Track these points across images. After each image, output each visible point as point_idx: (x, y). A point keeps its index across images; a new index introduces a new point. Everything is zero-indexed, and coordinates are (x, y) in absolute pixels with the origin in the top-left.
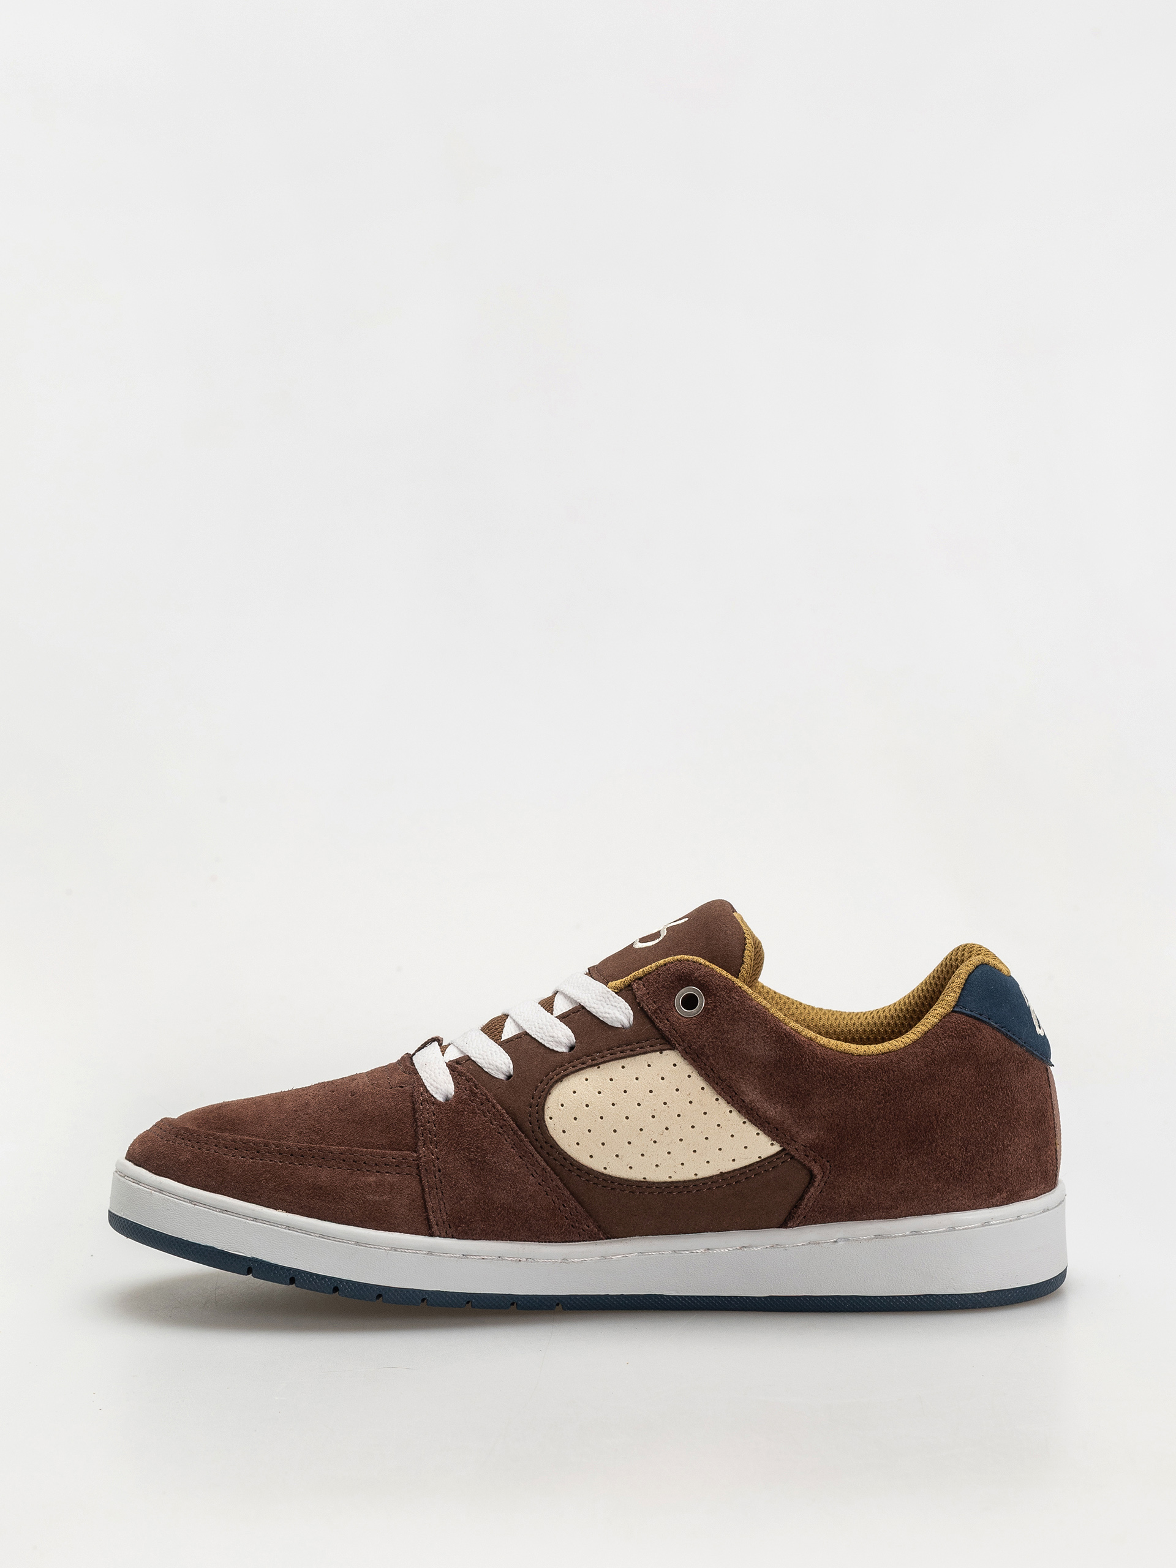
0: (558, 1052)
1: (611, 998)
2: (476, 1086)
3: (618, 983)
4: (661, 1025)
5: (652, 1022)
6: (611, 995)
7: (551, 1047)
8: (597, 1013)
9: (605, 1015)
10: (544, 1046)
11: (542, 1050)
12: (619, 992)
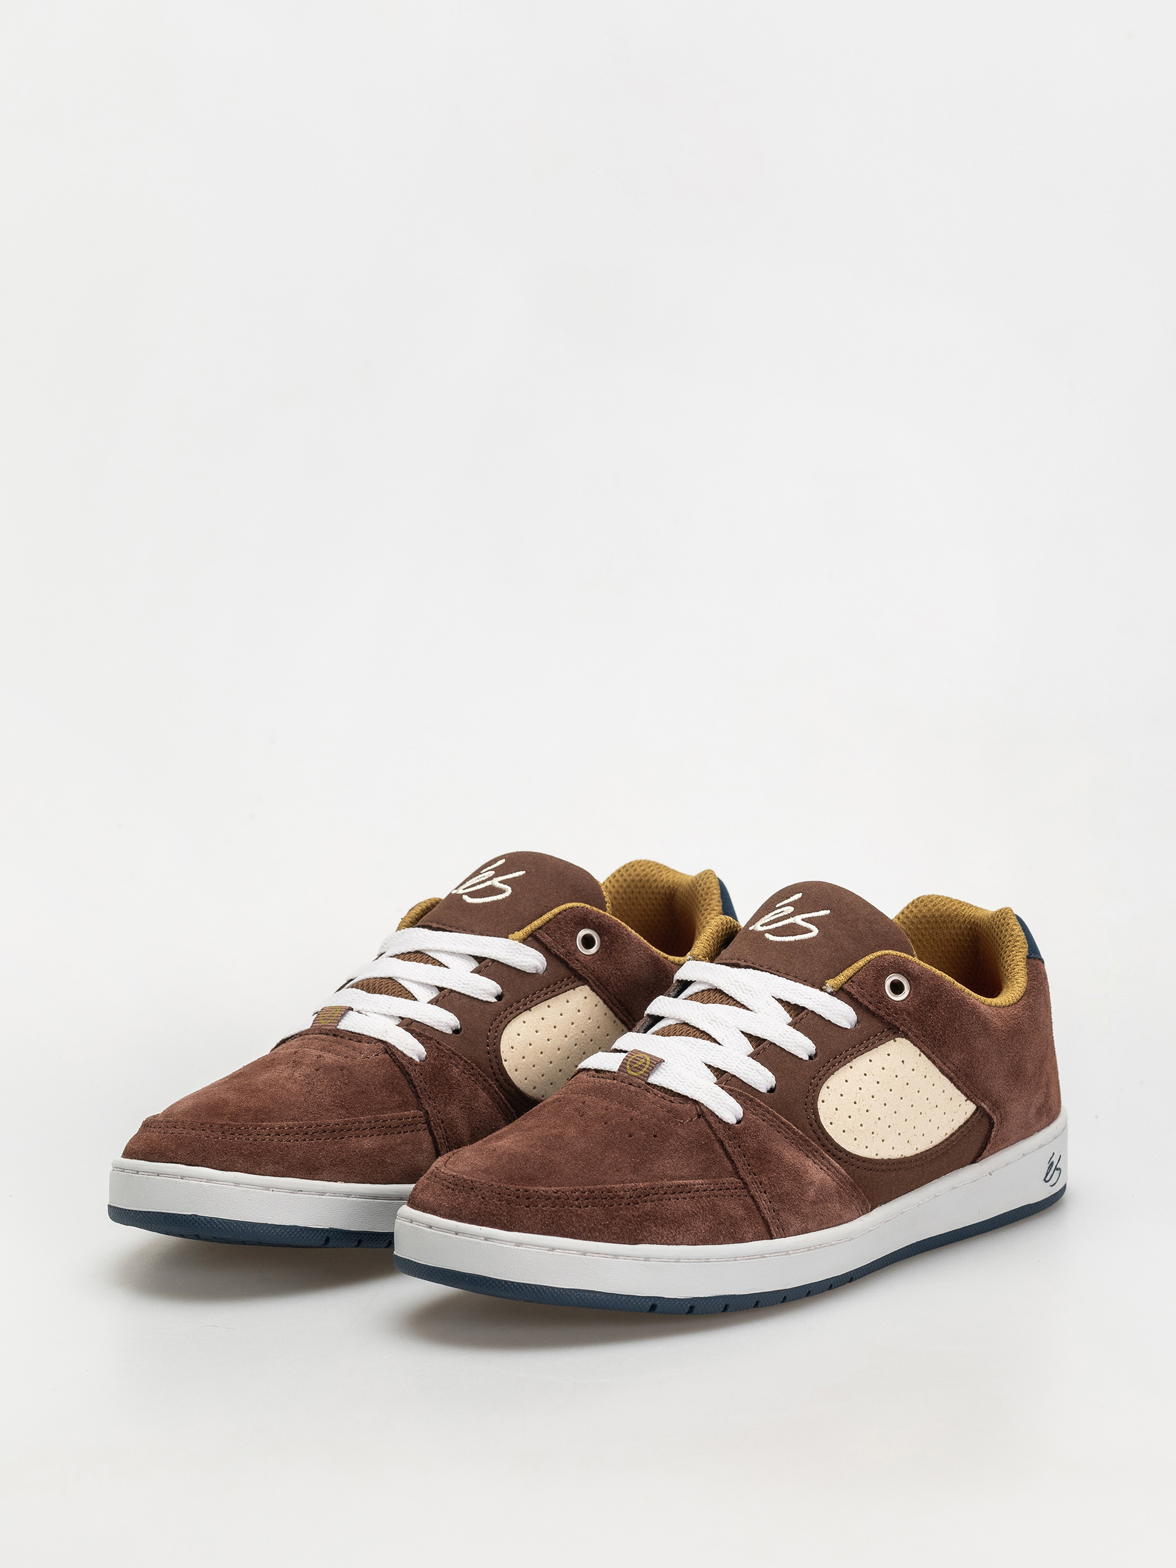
0: (491, 1002)
1: (522, 949)
2: (438, 1043)
3: (521, 934)
4: (573, 966)
5: (566, 965)
6: (520, 946)
7: (484, 999)
8: (513, 963)
9: (522, 964)
10: (477, 999)
11: (476, 1003)
12: (524, 941)
